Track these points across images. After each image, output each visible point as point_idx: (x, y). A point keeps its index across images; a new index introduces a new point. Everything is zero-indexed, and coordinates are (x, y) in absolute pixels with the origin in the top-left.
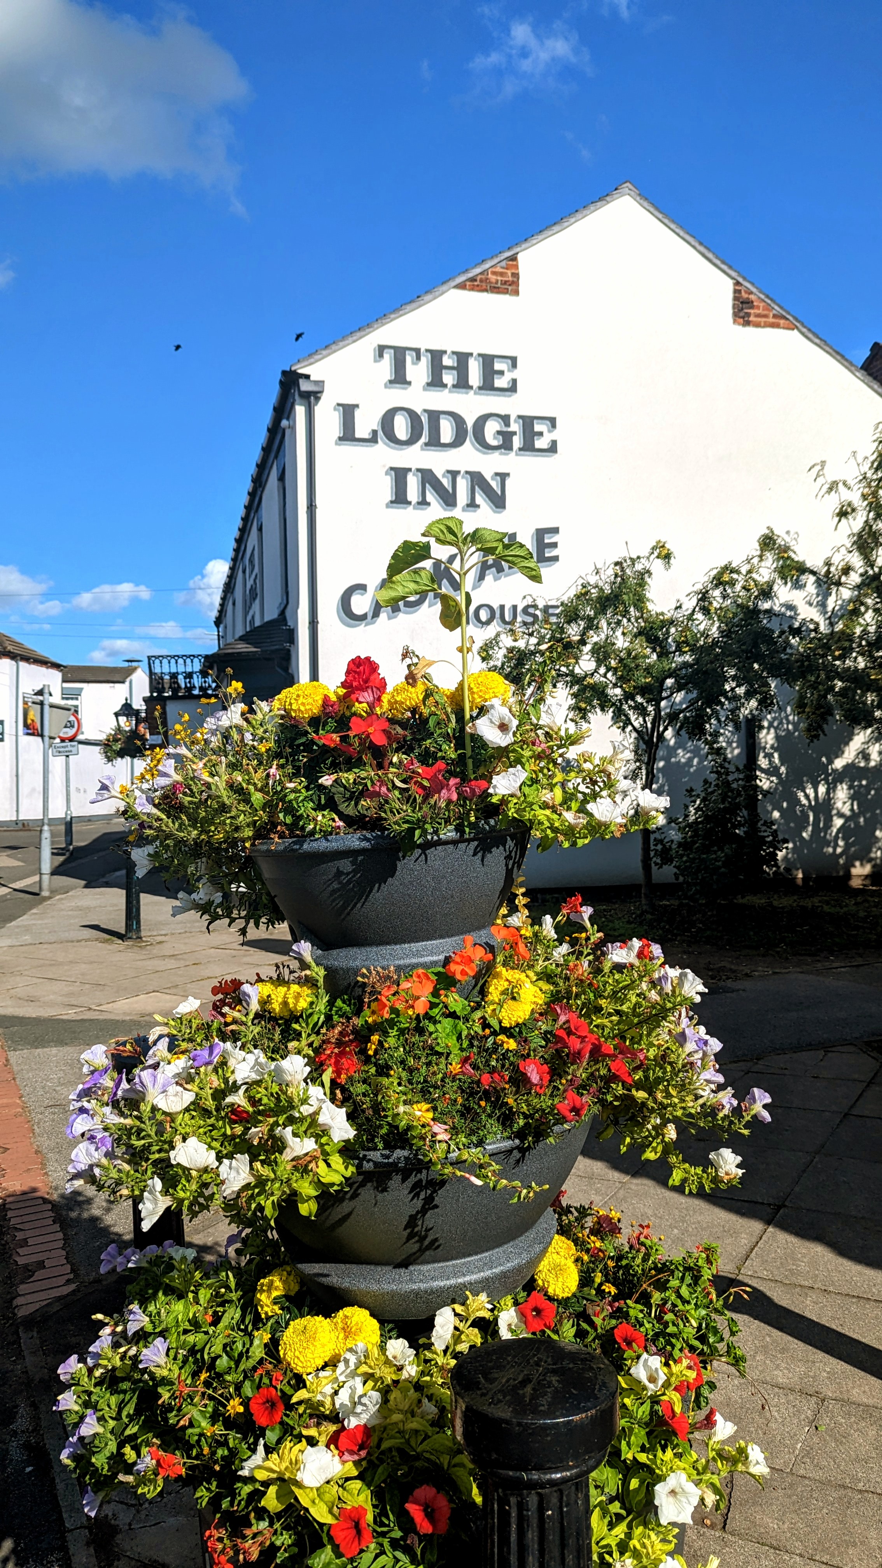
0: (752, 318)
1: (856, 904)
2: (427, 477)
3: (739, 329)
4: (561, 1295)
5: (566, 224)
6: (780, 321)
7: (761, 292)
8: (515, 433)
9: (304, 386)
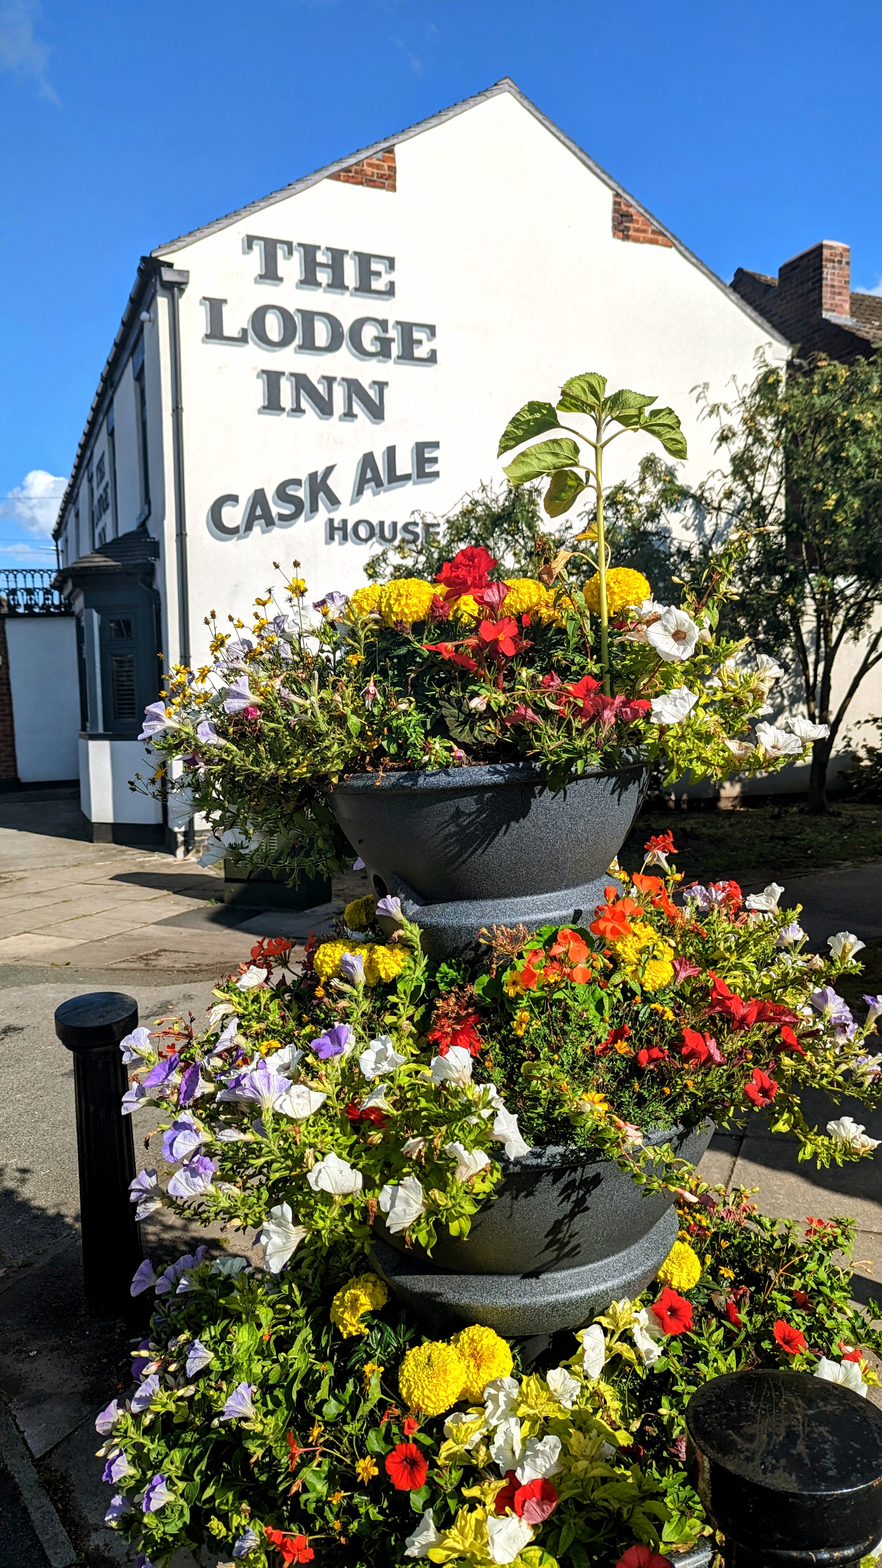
0: (631, 233)
1: (730, 825)
2: (301, 382)
3: (619, 242)
4: (686, 1286)
5: (445, 118)
6: (658, 237)
7: (640, 206)
8: (393, 340)
9: (167, 275)
